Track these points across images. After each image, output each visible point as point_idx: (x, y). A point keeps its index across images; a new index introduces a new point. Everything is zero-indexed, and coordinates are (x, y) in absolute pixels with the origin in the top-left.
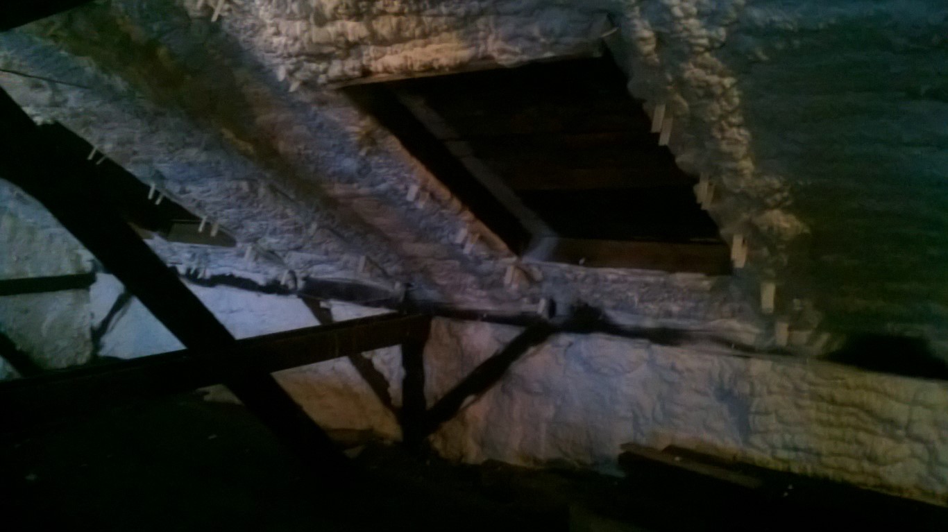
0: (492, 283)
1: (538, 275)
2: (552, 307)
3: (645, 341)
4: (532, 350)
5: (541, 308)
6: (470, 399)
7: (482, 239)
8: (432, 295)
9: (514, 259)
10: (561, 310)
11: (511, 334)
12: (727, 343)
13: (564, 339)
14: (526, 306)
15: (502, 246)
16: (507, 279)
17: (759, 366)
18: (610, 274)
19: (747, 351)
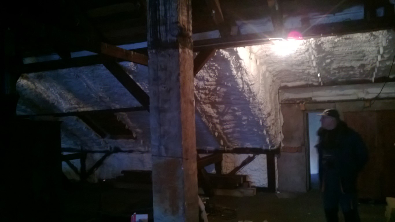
0: (99, 144)
1: (107, 142)
2: (111, 148)
3: (127, 153)
4: (107, 157)
5: (109, 149)
6: (95, 169)
7: (97, 136)
8: (87, 148)
9: (102, 139)
10: (112, 149)
11: (103, 155)
12: (140, 151)
13: (113, 154)
14: (106, 149)
15: (100, 137)
16: (102, 143)
17: (145, 155)
18: (119, 140)
19: (143, 152)
